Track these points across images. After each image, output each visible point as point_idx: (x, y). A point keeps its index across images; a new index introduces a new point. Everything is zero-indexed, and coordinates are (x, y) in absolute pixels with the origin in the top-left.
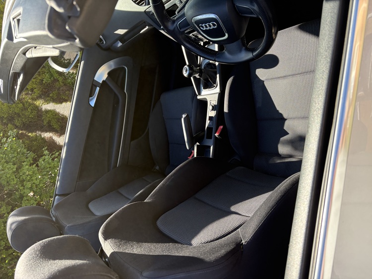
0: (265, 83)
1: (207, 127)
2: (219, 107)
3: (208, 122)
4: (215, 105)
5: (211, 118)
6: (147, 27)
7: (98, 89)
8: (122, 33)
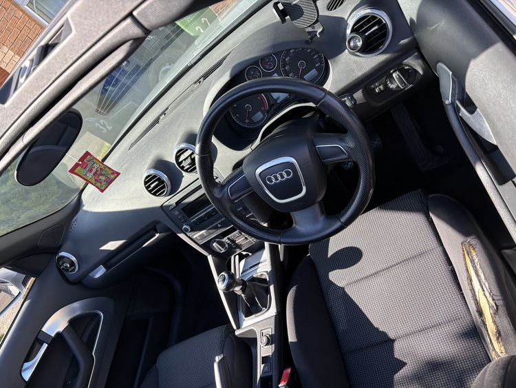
0: (346, 290)
1: (261, 378)
2: (279, 337)
3: (260, 368)
4: (271, 336)
5: (265, 360)
6: (157, 235)
7: (45, 346)
8: (113, 249)
